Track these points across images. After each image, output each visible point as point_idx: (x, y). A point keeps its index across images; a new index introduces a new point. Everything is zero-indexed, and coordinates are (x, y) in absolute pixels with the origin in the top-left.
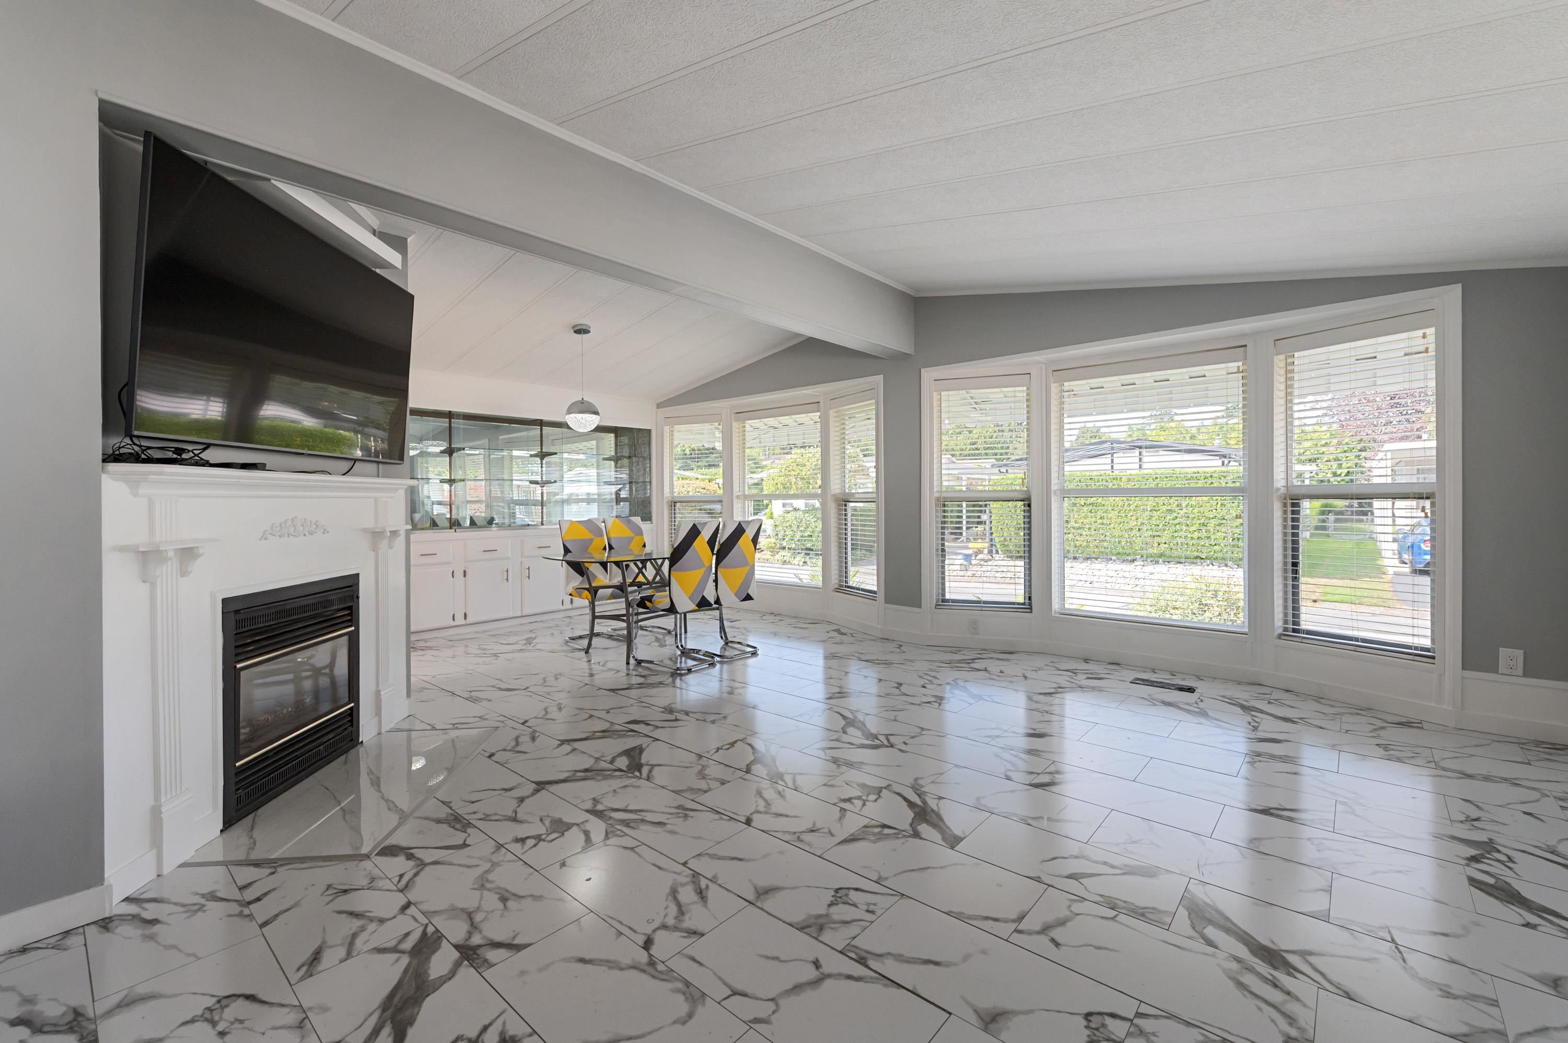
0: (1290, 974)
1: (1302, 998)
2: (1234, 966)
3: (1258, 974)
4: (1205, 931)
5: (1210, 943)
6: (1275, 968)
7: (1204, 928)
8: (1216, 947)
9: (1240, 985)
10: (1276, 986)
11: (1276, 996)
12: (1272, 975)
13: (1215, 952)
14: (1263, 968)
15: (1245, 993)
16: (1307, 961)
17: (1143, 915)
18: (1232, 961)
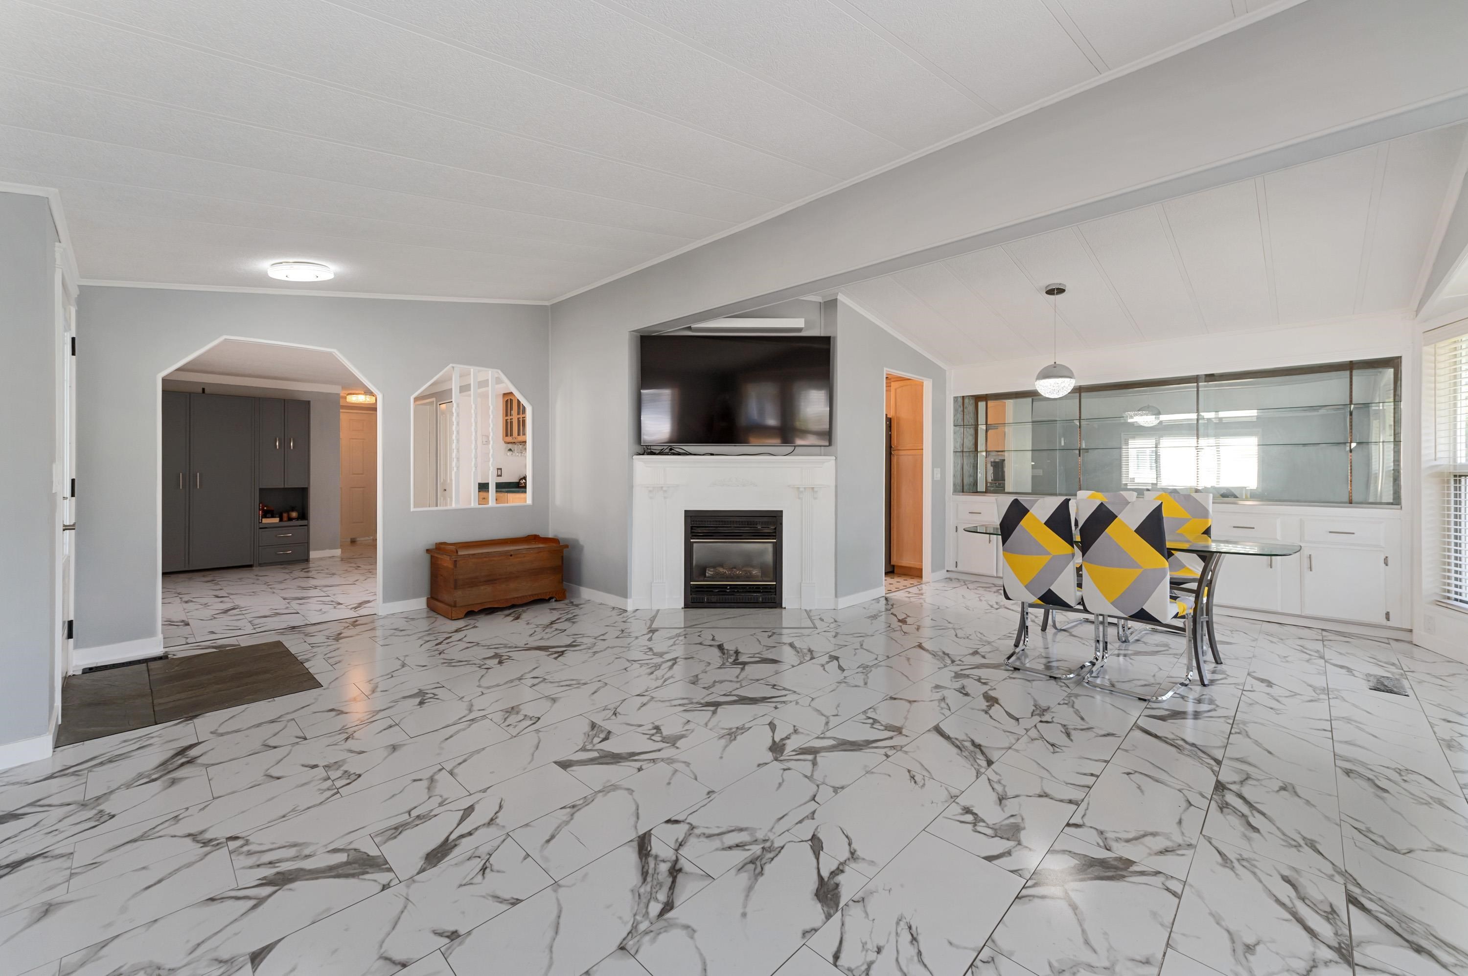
0: (264, 878)
1: (249, 870)
2: (307, 852)
3: (287, 860)
4: (346, 855)
5: (335, 851)
6: (278, 873)
7: (348, 855)
8: (328, 852)
9: (295, 845)
10: (270, 863)
11: (267, 858)
12: (277, 867)
13: (326, 848)
14: (284, 867)
15: (287, 844)
16: (255, 899)
17: (396, 828)
18: (311, 852)
